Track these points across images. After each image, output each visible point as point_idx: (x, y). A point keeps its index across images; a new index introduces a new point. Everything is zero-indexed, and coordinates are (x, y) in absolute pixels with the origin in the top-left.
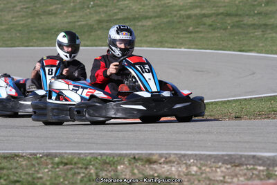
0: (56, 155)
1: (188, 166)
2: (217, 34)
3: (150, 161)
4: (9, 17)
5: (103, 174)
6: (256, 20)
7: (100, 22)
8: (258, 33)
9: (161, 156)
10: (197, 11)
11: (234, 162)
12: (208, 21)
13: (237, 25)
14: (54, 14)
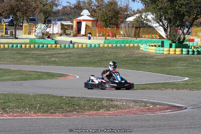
0: (85, 98)
1: (123, 102)
2: (131, 66)
3: (112, 101)
4: (73, 58)
5: (99, 103)
6: (142, 62)
7: (98, 60)
8: (143, 66)
9: (115, 99)
10: (126, 59)
11: (136, 102)
12: (129, 62)
13: (137, 63)
14: (86, 58)
